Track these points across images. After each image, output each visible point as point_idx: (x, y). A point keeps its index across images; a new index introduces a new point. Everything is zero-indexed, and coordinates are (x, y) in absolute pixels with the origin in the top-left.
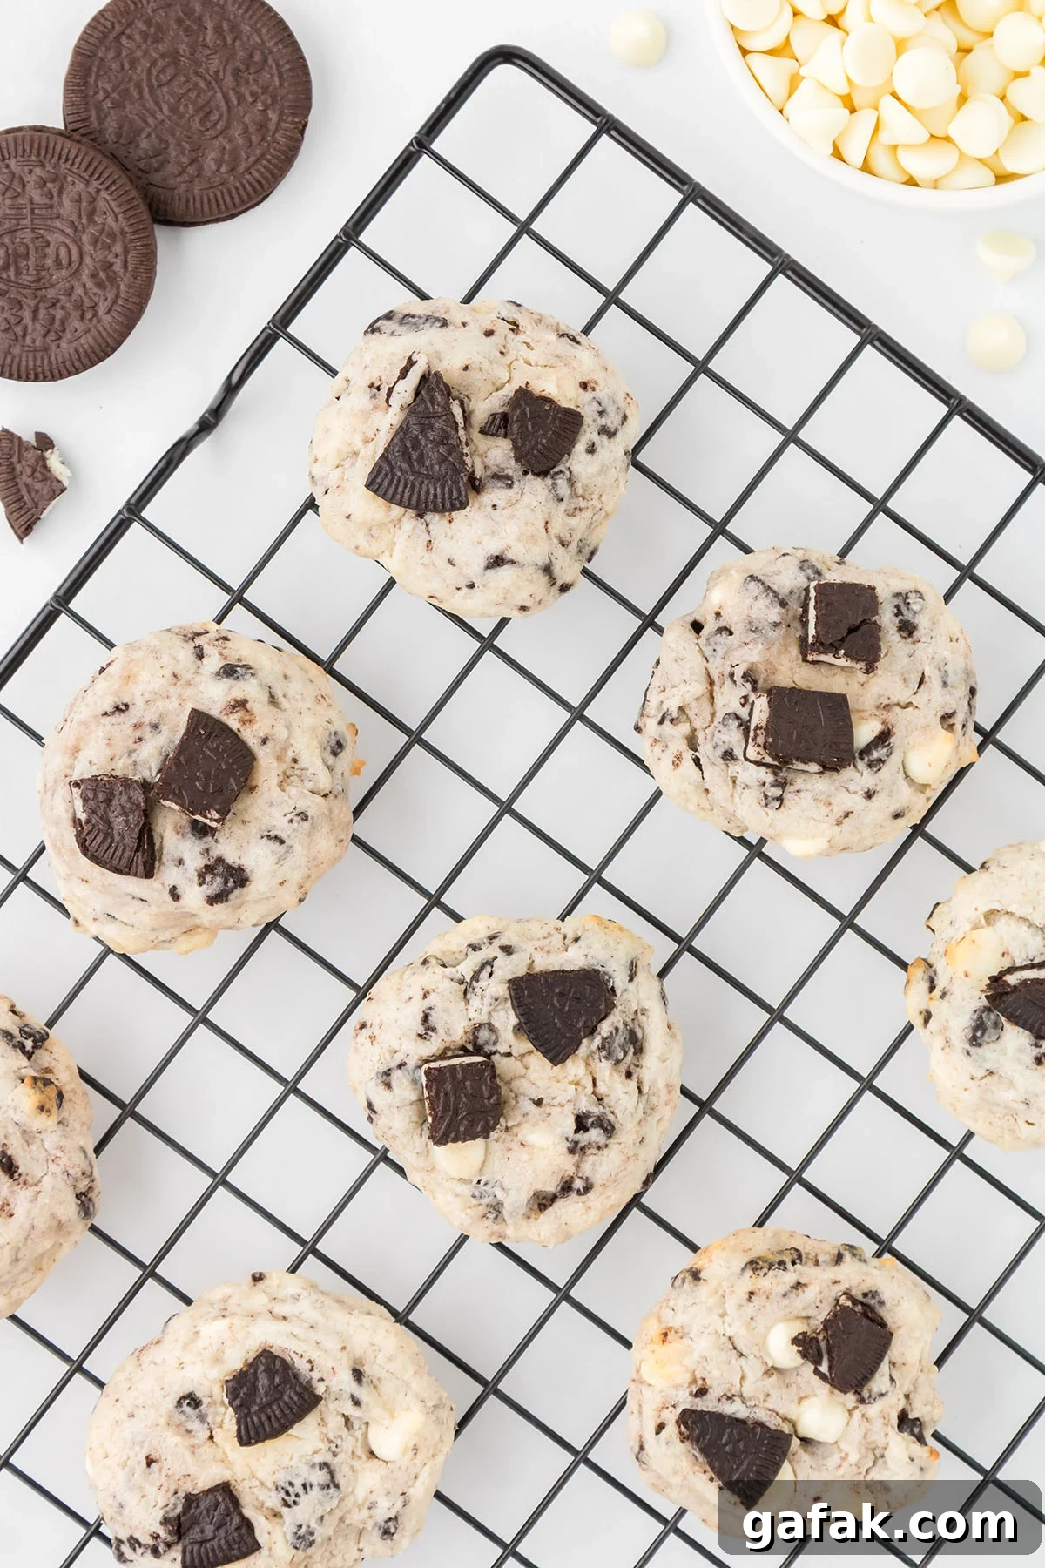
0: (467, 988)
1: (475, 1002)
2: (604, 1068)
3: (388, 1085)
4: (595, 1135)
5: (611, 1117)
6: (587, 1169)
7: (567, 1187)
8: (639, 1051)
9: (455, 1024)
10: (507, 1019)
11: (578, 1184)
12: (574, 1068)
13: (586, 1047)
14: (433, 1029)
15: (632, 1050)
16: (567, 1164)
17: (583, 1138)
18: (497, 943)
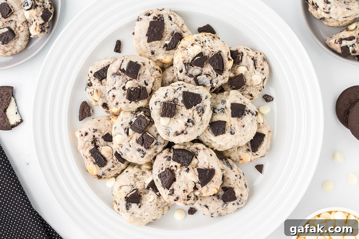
0: (175, 91)
1: (176, 93)
2: (196, 112)
3: (156, 104)
4: (191, 124)
5: (195, 122)
6: (187, 130)
7: (183, 132)
8: (203, 113)
9: (171, 97)
10: (181, 99)
11: (185, 132)
12: (190, 111)
13: (194, 108)
14: (167, 96)
15: (202, 112)
16: (184, 127)
17: (188, 124)
18: (183, 85)
